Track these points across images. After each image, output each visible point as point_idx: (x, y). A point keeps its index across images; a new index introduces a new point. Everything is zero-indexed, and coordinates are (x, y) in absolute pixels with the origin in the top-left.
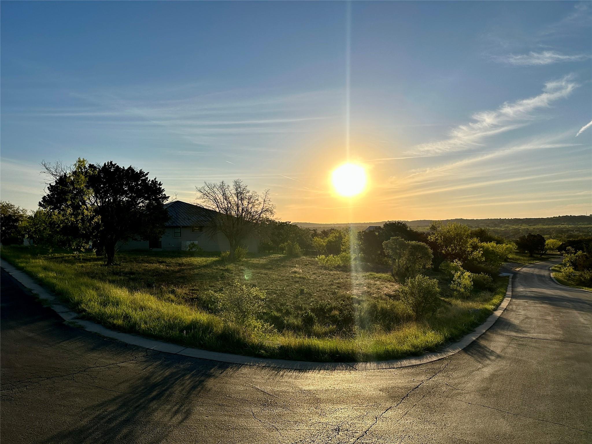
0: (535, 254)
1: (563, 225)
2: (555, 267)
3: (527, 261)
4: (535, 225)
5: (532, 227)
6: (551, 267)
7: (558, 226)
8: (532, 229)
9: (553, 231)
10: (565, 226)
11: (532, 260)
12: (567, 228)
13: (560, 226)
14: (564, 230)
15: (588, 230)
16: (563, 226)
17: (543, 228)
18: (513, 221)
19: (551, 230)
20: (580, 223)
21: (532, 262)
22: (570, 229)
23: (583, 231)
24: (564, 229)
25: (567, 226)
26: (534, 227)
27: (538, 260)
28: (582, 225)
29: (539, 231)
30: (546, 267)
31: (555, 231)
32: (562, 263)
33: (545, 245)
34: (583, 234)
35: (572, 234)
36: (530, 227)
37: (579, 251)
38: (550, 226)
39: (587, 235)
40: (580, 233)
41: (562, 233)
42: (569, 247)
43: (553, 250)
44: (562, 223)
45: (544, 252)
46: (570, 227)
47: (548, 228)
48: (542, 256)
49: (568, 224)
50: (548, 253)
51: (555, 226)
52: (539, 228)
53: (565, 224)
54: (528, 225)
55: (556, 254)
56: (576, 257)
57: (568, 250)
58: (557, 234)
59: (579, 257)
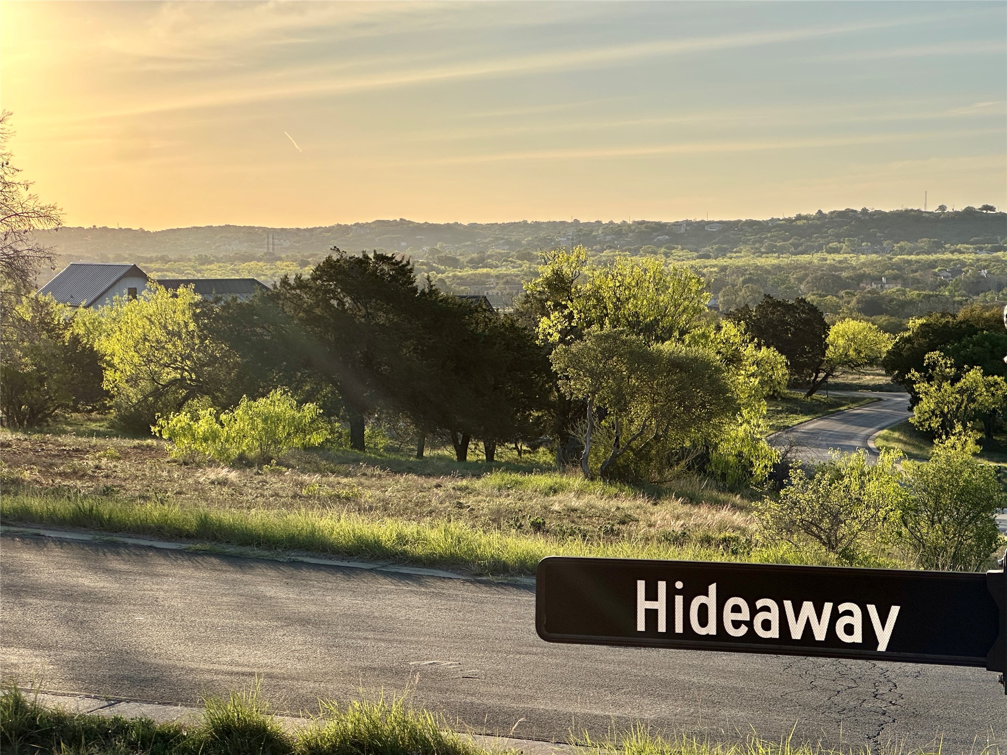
1: (837, 251)
2: (885, 438)
4: (724, 255)
5: (713, 262)
6: (868, 437)
7: (814, 258)
8: (716, 269)
9: (800, 280)
10: (846, 258)
12: (854, 268)
13: (826, 260)
14: (844, 274)
15: (935, 274)
16: (838, 257)
17: (757, 267)
18: (631, 235)
19: (792, 278)
20: (902, 243)
21: (788, 422)
22: (867, 270)
23: (916, 281)
24: (842, 269)
25: (853, 259)
26: (722, 262)
28: (911, 254)
29: (744, 282)
30: (850, 440)
31: (808, 283)
32: (910, 420)
33: (827, 346)
34: (919, 295)
35: (878, 293)
36: (707, 261)
37: (973, 368)
38: (785, 260)
39: (937, 296)
40: (908, 290)
41: (837, 292)
42: (935, 355)
43: (856, 366)
44: (831, 245)
45: (822, 375)
46: (862, 260)
47: (779, 268)
48: (815, 395)
49: (856, 250)
50: (836, 380)
51: (804, 258)
52: (744, 266)
53: (844, 247)
54: (696, 251)
55: (866, 383)
56: (958, 392)
57: (929, 364)
58: (820, 296)
59: (969, 393)
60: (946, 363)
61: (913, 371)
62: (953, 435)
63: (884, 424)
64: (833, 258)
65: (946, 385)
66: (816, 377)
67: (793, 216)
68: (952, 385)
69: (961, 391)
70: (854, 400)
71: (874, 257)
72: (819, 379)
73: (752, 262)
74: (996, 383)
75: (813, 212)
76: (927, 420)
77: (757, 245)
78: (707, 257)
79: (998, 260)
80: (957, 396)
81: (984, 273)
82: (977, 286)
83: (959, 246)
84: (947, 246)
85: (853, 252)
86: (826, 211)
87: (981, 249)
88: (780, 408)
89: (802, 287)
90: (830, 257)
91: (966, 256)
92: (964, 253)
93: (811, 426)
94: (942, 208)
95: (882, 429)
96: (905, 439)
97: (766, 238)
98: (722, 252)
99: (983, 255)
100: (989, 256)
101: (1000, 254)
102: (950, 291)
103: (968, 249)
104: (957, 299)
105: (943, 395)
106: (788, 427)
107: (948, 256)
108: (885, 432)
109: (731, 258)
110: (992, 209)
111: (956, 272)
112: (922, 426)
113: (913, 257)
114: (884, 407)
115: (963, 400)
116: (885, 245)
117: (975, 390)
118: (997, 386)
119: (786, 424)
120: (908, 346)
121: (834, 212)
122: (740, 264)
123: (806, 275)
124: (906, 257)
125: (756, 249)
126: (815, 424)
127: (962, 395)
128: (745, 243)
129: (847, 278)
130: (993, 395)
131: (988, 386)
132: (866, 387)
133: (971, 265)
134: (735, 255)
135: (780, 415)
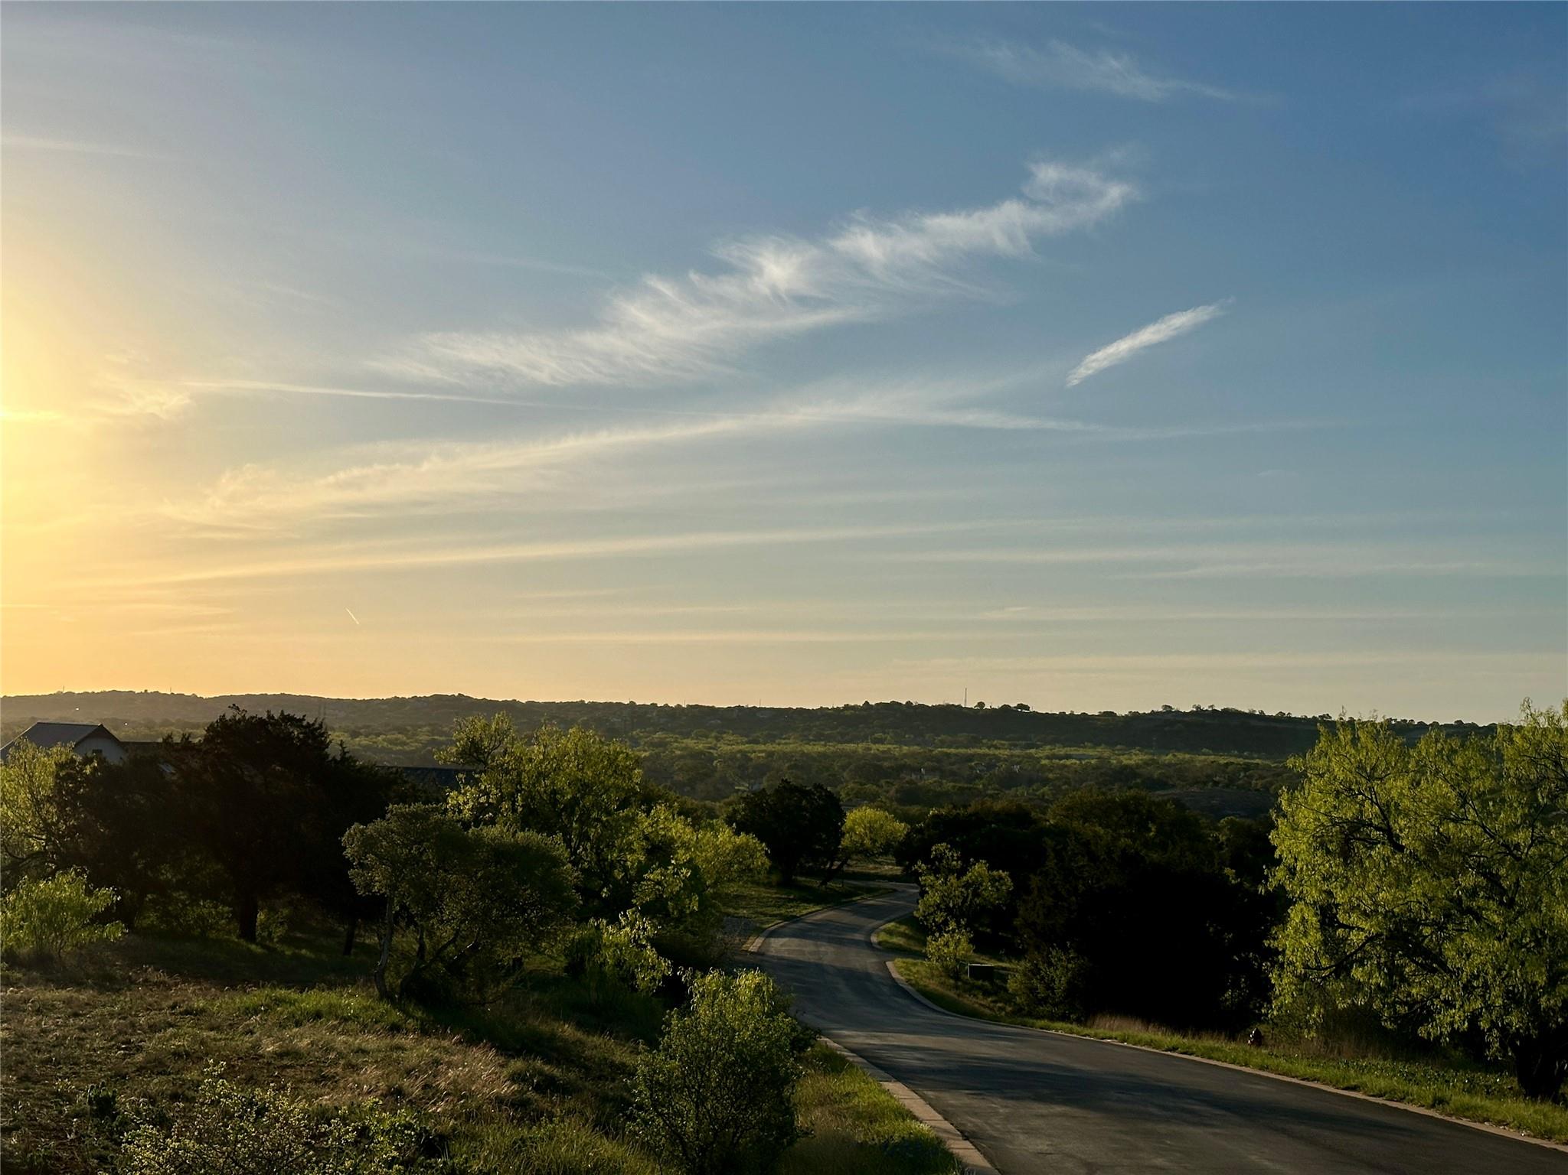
0: (802, 875)
1: (881, 741)
2: (890, 932)
3: (774, 906)
4: (773, 742)
5: (762, 747)
6: (873, 931)
7: (860, 747)
8: (763, 754)
9: (844, 768)
10: (889, 749)
11: (791, 900)
12: (896, 759)
13: (870, 749)
14: (886, 764)
15: (971, 768)
16: (882, 747)
17: (803, 754)
18: (685, 718)
19: (836, 766)
20: (943, 737)
21: (797, 912)
22: (908, 761)
23: (953, 774)
24: (885, 759)
25: (896, 750)
26: (770, 747)
27: (818, 904)
28: (950, 747)
29: (789, 768)
30: (855, 932)
31: (851, 771)
32: (915, 914)
33: (843, 834)
34: (954, 787)
35: (916, 783)
36: (755, 746)
37: (978, 862)
38: (831, 748)
39: (970, 789)
40: (944, 781)
41: (879, 781)
42: (942, 846)
43: (871, 855)
44: (876, 735)
45: (837, 863)
46: (905, 751)
47: (823, 755)
48: (830, 884)
49: (900, 742)
50: (851, 869)
51: (850, 747)
52: (791, 752)
53: (889, 738)
54: (746, 736)
55: (884, 873)
56: (963, 887)
57: (936, 857)
58: (861, 784)
59: (975, 887)
60: (952, 856)
61: (919, 863)
62: (948, 932)
63: (893, 917)
64: (876, 748)
65: (952, 879)
66: (832, 865)
67: (841, 705)
68: (958, 878)
69: (967, 886)
70: (869, 891)
71: (915, 748)
72: (834, 867)
73: (799, 749)
74: (1001, 878)
76: (932, 914)
77: (806, 733)
78: (757, 742)
79: (1030, 757)
80: (963, 890)
81: (1016, 768)
82: (1010, 780)
83: (995, 742)
84: (984, 741)
85: (896, 743)
86: (872, 703)
87: (1016, 746)
88: (792, 897)
89: (845, 774)
90: (874, 747)
91: (1002, 751)
92: (999, 749)
93: (819, 917)
94: (981, 704)
95: (889, 922)
96: (911, 933)
98: (771, 738)
99: (1017, 752)
100: (1023, 753)
101: (1033, 751)
102: (984, 785)
103: (1004, 745)
104: (989, 792)
105: (948, 889)
106: (796, 917)
107: (985, 751)
108: (891, 925)
109: (779, 744)
110: (1027, 708)
111: (990, 766)
112: (927, 920)
113: (953, 750)
114: (898, 899)
115: (968, 894)
116: (927, 738)
117: (981, 884)
118: (1002, 881)
119: (794, 914)
120: (919, 836)
121: (881, 703)
122: (788, 750)
123: (850, 764)
124: (945, 750)
125: (805, 736)
126: (824, 915)
127: (967, 889)
129: (889, 768)
130: (998, 890)
131: (993, 880)
132: (884, 877)
133: (1005, 760)
134: (783, 741)
135: (791, 904)
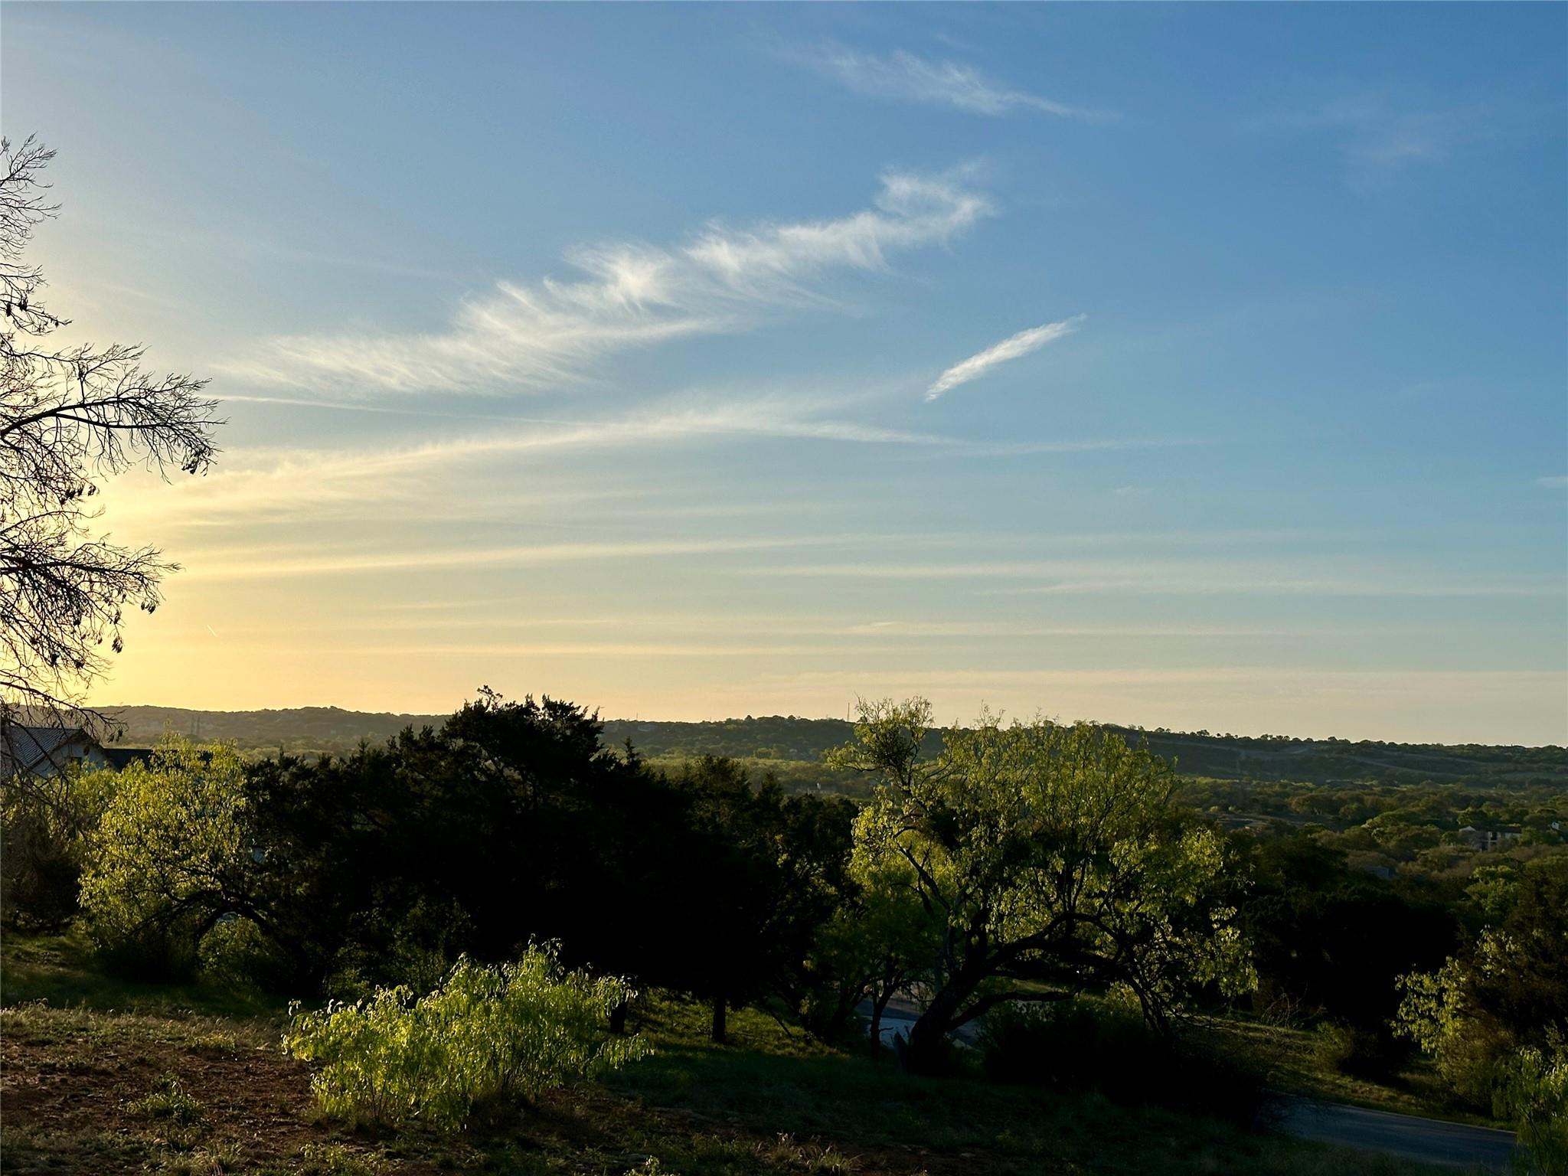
1: (766, 756)
10: (776, 763)
16: (769, 762)
25: (785, 764)
44: (758, 750)
46: (793, 766)
49: (785, 756)
52: (678, 767)
64: (765, 763)
67: (724, 720)
71: (802, 763)
75: (743, 718)
77: (689, 747)
85: (782, 758)
86: (755, 717)
90: (761, 761)
97: (697, 740)
109: (665, 759)
116: (811, 753)
121: (764, 718)
122: (675, 764)
125: (689, 751)
128: (677, 744)
129: (784, 782)
134: (668, 756)
